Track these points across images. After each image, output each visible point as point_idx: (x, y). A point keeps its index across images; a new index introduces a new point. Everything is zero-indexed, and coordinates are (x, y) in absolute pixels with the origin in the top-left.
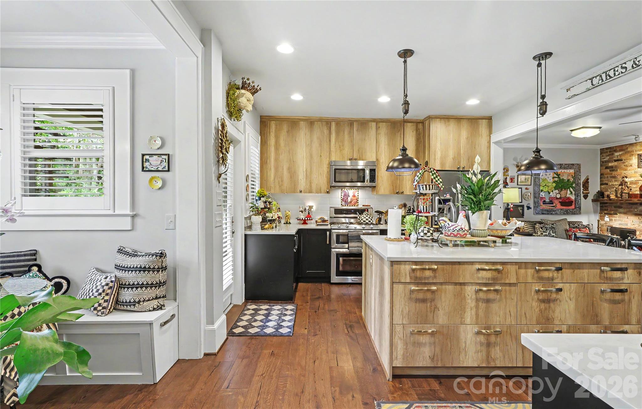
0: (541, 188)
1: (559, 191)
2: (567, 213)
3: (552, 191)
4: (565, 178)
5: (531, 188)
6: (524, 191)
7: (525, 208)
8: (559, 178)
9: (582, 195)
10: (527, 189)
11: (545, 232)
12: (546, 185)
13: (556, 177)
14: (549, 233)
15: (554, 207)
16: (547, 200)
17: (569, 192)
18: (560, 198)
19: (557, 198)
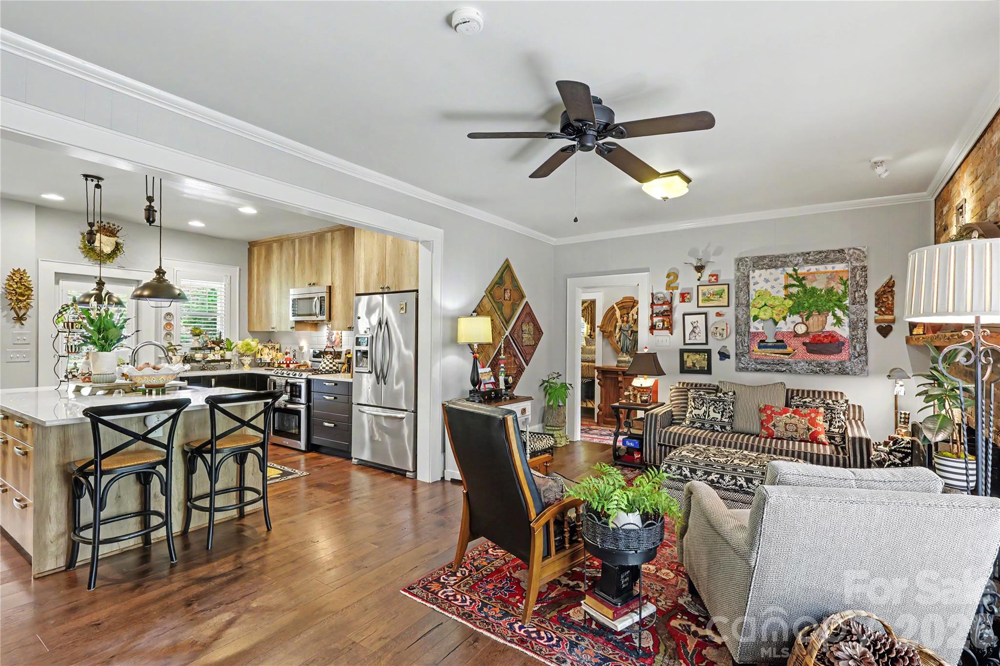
0: (754, 312)
1: (801, 316)
2: (823, 370)
3: (784, 318)
4: (820, 285)
5: (730, 313)
6: (712, 318)
7: (715, 357)
8: (804, 286)
9: (872, 327)
10: (718, 314)
12: (765, 305)
13: (794, 285)
15: (788, 354)
16: (771, 340)
17: (831, 319)
18: (807, 333)
19: (796, 335)
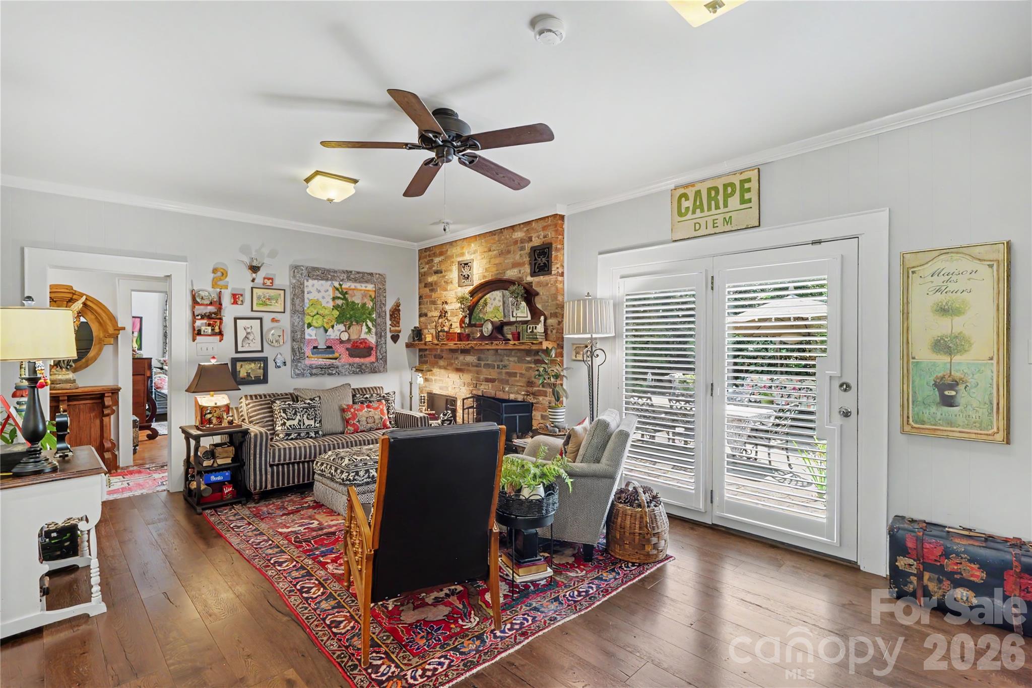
0: (308, 319)
1: (345, 326)
2: (361, 370)
3: (333, 327)
4: (357, 299)
5: (286, 320)
6: (267, 324)
7: (271, 364)
8: (345, 299)
9: (389, 335)
10: (273, 320)
11: (292, 419)
12: (317, 314)
13: (339, 298)
14: (300, 421)
15: (336, 359)
16: (322, 346)
17: (364, 329)
18: (349, 340)
19: (341, 342)
